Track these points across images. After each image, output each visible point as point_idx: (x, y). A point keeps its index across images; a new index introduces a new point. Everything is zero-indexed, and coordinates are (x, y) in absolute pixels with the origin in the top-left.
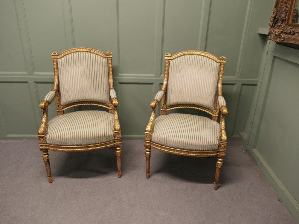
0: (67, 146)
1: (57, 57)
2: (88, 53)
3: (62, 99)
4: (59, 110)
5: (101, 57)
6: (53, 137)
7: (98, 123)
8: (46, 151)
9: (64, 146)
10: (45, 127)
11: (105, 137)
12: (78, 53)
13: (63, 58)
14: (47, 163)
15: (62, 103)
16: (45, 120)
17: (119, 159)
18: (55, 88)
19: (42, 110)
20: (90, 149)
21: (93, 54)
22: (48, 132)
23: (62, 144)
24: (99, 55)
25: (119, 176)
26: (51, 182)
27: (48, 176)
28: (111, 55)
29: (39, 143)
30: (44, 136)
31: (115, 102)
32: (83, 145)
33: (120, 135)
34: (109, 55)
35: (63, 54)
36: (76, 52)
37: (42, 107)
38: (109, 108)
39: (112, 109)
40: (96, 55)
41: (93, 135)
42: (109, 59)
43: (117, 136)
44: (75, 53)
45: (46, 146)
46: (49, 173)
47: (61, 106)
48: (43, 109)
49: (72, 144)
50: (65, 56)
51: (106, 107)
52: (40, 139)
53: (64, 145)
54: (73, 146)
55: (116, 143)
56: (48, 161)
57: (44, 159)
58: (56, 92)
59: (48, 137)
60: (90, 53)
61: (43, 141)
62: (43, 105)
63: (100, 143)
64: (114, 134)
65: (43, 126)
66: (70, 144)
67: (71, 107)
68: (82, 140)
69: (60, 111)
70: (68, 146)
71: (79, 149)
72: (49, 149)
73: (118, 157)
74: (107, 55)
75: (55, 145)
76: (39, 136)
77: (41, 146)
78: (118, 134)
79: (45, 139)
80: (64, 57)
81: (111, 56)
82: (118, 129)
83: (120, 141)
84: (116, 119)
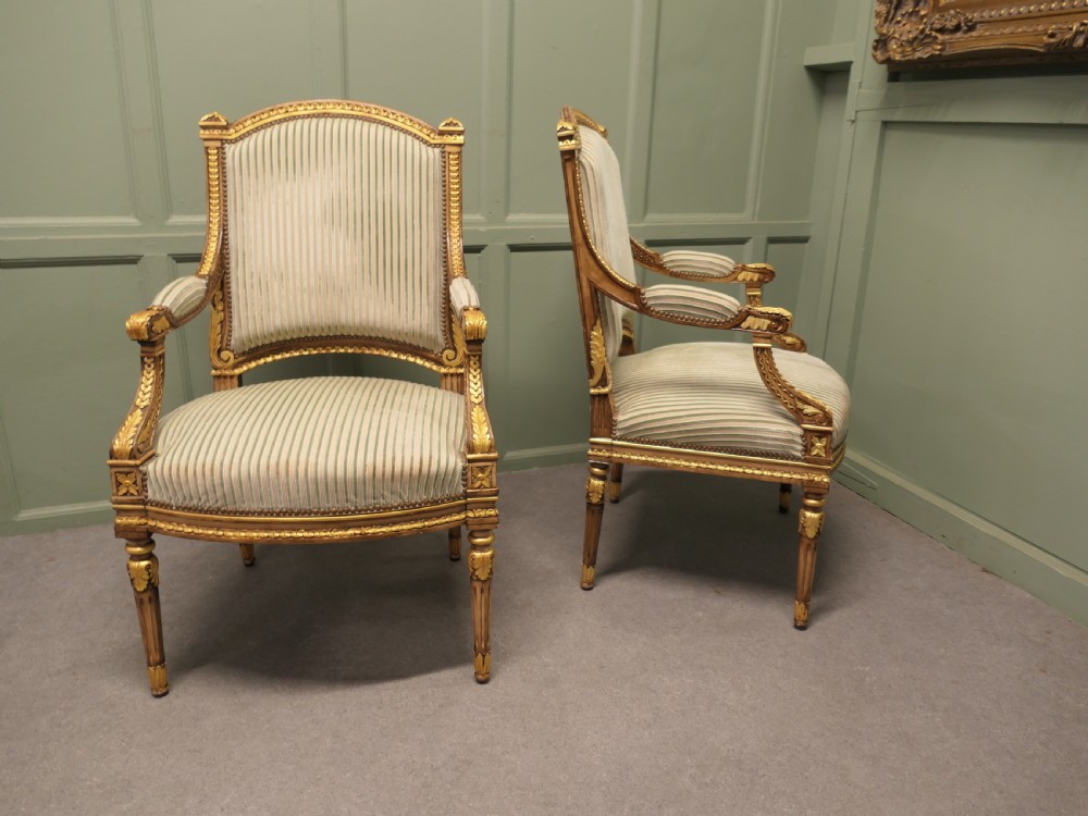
0: (242, 513)
1: (220, 137)
2: (359, 123)
3: (235, 323)
4: (218, 373)
5: (417, 142)
6: (178, 469)
7: (393, 419)
8: (145, 538)
9: (228, 513)
10: (145, 426)
11: (423, 479)
12: (314, 120)
13: (247, 139)
14: (145, 597)
15: (232, 342)
16: (148, 396)
17: (482, 591)
18: (208, 267)
19: (139, 346)
20: (351, 532)
21: (381, 127)
22: (159, 451)
23: (219, 504)
24: (407, 132)
25: (480, 677)
26: (161, 692)
27: (149, 665)
28: (460, 133)
29: (114, 498)
30: (137, 466)
31: (475, 321)
32: (316, 514)
33: (494, 476)
34: (451, 133)
35: (249, 122)
36: (309, 116)
37: (134, 332)
38: (443, 370)
39: (452, 375)
40: (395, 133)
41: (365, 466)
42: (448, 149)
43: (479, 479)
44: (300, 121)
45: (145, 513)
46: (152, 647)
47: (232, 356)
48: (142, 343)
49: (265, 506)
50: (257, 130)
51: (427, 365)
52: (120, 478)
53: (230, 507)
54: (268, 517)
55: (471, 514)
56: (153, 588)
57: (132, 580)
58: (207, 285)
59: (155, 472)
60: (366, 124)
61: (132, 491)
62: (140, 320)
63: (396, 508)
64: (464, 469)
65: (137, 418)
66: (255, 506)
67: (274, 361)
68: (312, 487)
69: (225, 377)
70: (247, 514)
71: (298, 530)
72: (159, 530)
73: (478, 580)
74: (442, 133)
75: (184, 509)
76: (112, 466)
77: (120, 512)
78: (482, 470)
79: (139, 481)
80: (254, 135)
81: (460, 139)
82: (484, 446)
83: (491, 505)
84: (477, 401)
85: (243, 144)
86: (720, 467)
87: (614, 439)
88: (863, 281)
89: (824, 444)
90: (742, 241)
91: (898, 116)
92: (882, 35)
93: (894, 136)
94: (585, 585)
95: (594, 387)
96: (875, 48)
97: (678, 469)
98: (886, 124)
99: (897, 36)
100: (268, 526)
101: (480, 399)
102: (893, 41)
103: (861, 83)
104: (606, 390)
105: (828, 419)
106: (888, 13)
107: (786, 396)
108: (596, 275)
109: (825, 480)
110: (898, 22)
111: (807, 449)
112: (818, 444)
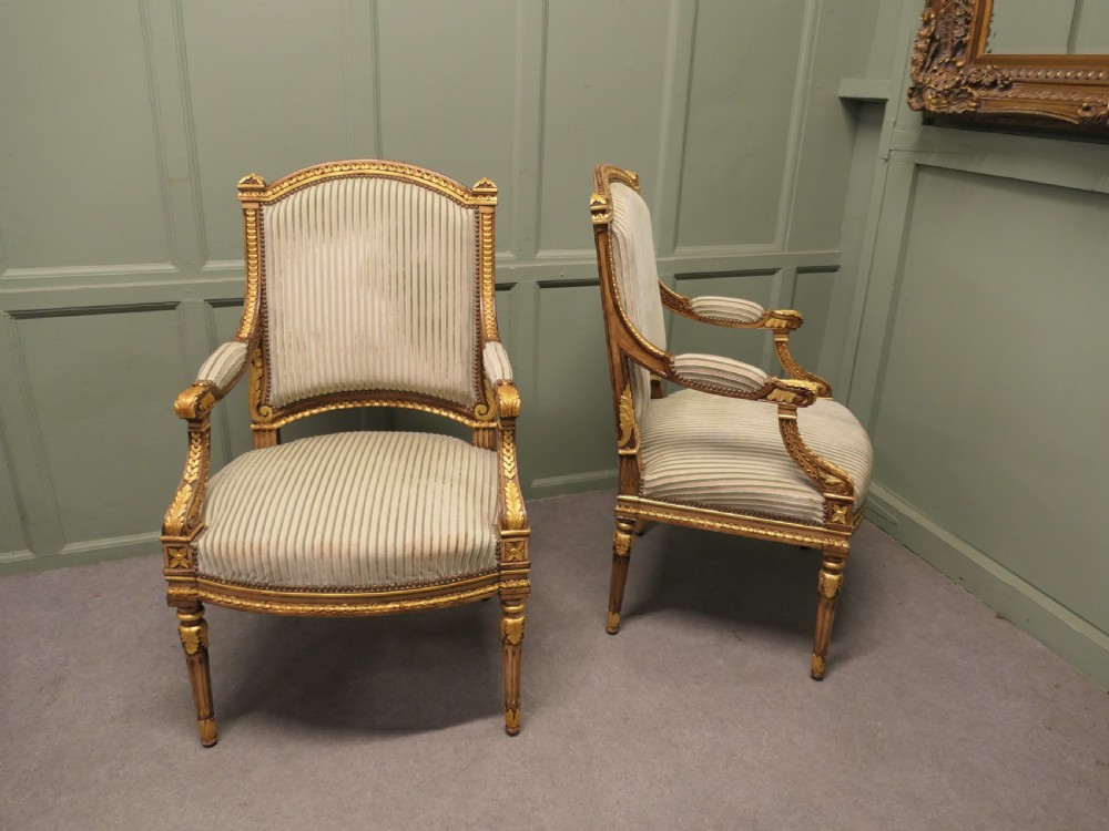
0: (288, 589)
1: (258, 197)
2: (394, 183)
3: (274, 381)
4: (258, 427)
5: (451, 202)
6: (227, 547)
7: (430, 491)
8: (197, 606)
9: (275, 588)
10: (194, 500)
11: (458, 556)
12: (350, 181)
13: (284, 201)
14: (196, 659)
15: (271, 398)
16: (196, 470)
17: (514, 654)
18: (247, 330)
19: (186, 422)
20: (390, 606)
21: (415, 188)
22: (207, 524)
23: (267, 580)
24: (440, 193)
25: (511, 730)
26: (210, 742)
27: (200, 719)
28: (493, 194)
29: (167, 570)
30: (188, 542)
31: (510, 399)
32: (358, 590)
33: (526, 550)
34: (484, 194)
35: (286, 184)
36: (344, 177)
37: (183, 413)
38: (475, 425)
39: (484, 429)
40: (430, 194)
41: (404, 546)
42: (482, 210)
43: (512, 553)
44: (336, 182)
45: (196, 585)
46: (202, 703)
47: (270, 410)
48: (190, 421)
49: (308, 583)
50: (293, 191)
51: (459, 419)
52: (172, 552)
53: (277, 583)
54: (313, 593)
55: (504, 585)
56: (203, 650)
57: (183, 644)
58: (248, 348)
59: (205, 548)
60: (401, 184)
61: (184, 564)
62: (188, 400)
63: (434, 583)
64: (498, 544)
65: (185, 494)
66: (300, 583)
67: (312, 415)
68: (354, 566)
69: (264, 431)
70: (293, 589)
71: (340, 604)
72: (209, 601)
73: (510, 644)
74: (475, 194)
75: (233, 583)
76: (164, 542)
77: (172, 583)
78: (515, 545)
79: (190, 555)
80: (292, 197)
81: (494, 200)
82: (517, 522)
83: (525, 576)
84: (510, 476)
85: (281, 206)
86: (743, 529)
87: (642, 497)
88: (891, 320)
89: (845, 512)
90: (771, 272)
91: (931, 161)
92: (917, 83)
93: (927, 180)
94: (611, 630)
95: (623, 448)
96: (910, 96)
97: (702, 528)
98: (919, 167)
99: (932, 86)
100: (312, 601)
101: (513, 473)
102: (929, 92)
103: (895, 122)
104: (634, 451)
105: (850, 489)
106: (925, 62)
107: (810, 466)
108: (626, 343)
109: (845, 546)
110: (935, 71)
111: (828, 515)
112: (839, 512)
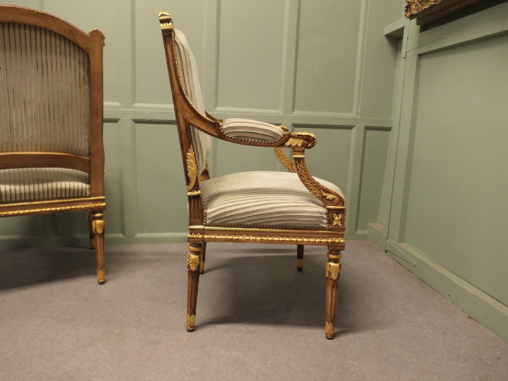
87: (206, 226)
89: (340, 217)
94: (189, 329)
95: (190, 191)
104: (199, 192)
105: (341, 201)
107: (315, 189)
108: (189, 115)
109: (342, 241)
111: (330, 221)
112: (336, 218)
